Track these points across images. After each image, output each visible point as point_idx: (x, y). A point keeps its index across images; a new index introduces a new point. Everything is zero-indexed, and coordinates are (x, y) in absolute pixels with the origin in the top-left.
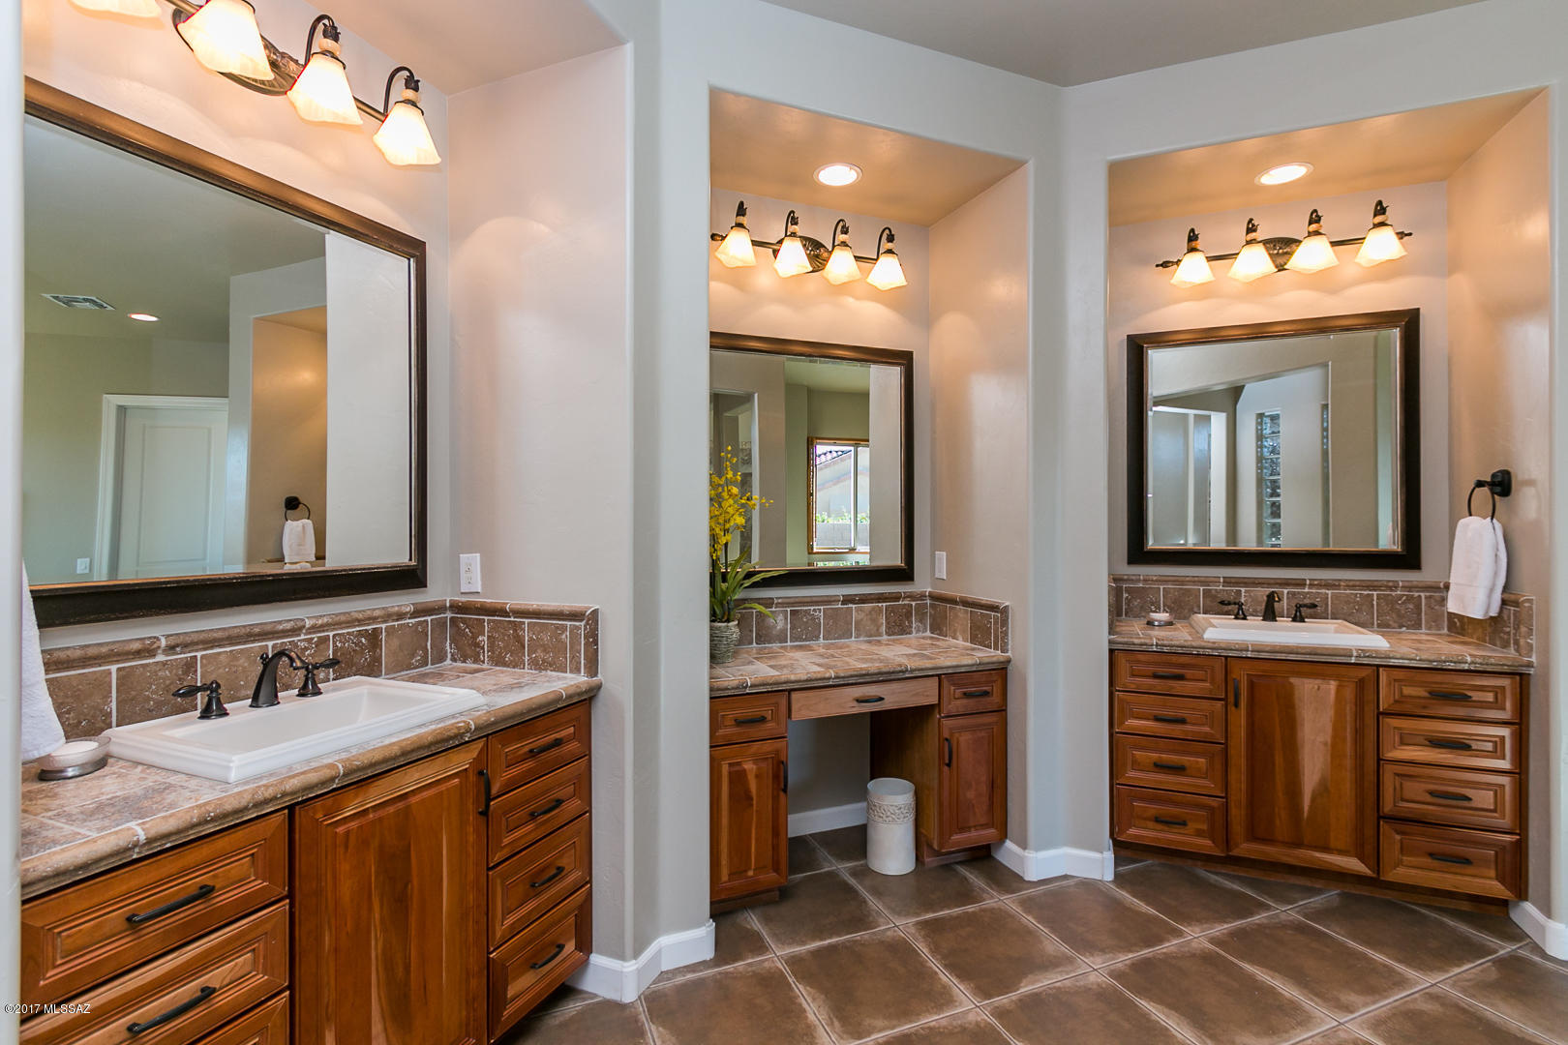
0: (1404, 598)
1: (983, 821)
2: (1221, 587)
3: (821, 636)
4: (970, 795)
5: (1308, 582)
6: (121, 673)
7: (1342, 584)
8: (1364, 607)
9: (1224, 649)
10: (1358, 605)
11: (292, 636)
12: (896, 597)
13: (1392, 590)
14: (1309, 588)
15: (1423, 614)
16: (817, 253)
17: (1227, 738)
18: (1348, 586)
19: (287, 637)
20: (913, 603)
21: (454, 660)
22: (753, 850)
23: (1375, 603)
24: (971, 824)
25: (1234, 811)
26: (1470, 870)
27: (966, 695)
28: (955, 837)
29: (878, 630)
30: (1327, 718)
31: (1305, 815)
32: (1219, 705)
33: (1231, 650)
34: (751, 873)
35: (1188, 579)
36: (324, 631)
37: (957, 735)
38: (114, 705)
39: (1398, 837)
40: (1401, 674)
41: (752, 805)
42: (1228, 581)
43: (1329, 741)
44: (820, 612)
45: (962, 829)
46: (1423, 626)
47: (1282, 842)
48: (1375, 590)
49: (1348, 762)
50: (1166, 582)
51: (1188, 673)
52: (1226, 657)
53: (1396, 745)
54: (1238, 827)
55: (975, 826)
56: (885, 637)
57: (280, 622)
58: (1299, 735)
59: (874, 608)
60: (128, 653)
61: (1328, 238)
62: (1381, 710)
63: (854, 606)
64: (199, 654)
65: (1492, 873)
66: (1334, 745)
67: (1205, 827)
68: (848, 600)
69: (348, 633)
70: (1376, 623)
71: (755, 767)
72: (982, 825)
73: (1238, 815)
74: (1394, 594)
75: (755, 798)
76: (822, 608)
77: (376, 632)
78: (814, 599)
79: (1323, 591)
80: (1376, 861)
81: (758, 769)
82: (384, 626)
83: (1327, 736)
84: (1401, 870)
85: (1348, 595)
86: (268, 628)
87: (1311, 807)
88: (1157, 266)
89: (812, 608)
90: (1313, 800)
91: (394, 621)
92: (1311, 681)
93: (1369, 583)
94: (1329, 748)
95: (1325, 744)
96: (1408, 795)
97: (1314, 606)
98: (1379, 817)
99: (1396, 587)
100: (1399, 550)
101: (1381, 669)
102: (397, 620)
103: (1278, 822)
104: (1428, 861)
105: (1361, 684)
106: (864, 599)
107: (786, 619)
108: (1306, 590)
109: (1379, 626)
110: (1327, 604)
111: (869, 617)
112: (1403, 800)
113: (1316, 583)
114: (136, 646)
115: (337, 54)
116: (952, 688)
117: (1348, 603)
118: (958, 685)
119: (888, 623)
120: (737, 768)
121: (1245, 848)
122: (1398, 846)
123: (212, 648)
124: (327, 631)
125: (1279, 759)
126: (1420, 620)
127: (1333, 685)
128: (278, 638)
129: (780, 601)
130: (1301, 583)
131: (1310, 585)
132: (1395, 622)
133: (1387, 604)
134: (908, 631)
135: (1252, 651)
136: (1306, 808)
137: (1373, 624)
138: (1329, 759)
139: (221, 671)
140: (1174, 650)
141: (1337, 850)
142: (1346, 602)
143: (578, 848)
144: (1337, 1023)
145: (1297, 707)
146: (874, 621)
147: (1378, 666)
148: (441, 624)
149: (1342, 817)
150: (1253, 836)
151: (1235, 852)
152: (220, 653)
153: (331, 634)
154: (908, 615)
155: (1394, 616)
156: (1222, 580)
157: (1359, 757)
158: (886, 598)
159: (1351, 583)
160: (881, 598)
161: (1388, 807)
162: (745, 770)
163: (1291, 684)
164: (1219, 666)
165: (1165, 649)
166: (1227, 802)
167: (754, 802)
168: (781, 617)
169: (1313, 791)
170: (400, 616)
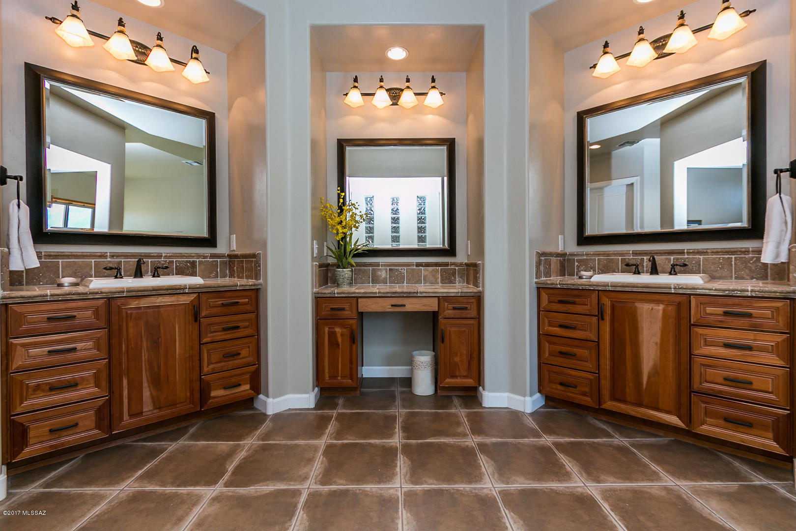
0: (755, 259)
1: (465, 374)
2: (632, 257)
3: (405, 282)
4: (457, 359)
5: (686, 251)
6: (96, 263)
7: (709, 251)
8: (725, 266)
9: (596, 286)
10: (721, 265)
11: (158, 259)
12: (447, 264)
13: (745, 254)
14: (688, 255)
15: (769, 270)
16: (395, 95)
17: (598, 339)
18: (712, 252)
19: (156, 259)
20: (457, 268)
21: (229, 277)
22: (340, 368)
23: (733, 263)
24: (457, 374)
25: (603, 382)
26: (754, 431)
27: (454, 308)
28: (448, 380)
29: (436, 281)
30: (657, 327)
31: (644, 387)
32: (595, 319)
33: (600, 286)
34: (339, 378)
35: (611, 252)
36: (171, 259)
37: (448, 328)
38: (93, 272)
39: (703, 405)
40: (706, 299)
41: (339, 348)
42: (635, 253)
43: (659, 342)
44: (404, 270)
45: (453, 376)
46: (769, 277)
47: (631, 402)
48: (734, 255)
49: (671, 356)
50: (599, 255)
51: (577, 300)
52: (598, 291)
53: (702, 345)
54: (606, 393)
55: (460, 376)
56: (440, 284)
57: (152, 253)
58: (641, 339)
59: (433, 270)
60: (97, 256)
61: (690, 28)
62: (692, 323)
63: (423, 268)
64: (123, 260)
65: (770, 435)
66: (662, 345)
67: (587, 390)
68: (418, 265)
69: (182, 261)
70: (734, 276)
71: (340, 330)
72: (464, 376)
73: (606, 384)
74: (747, 256)
75: (340, 344)
76: (405, 268)
77: (194, 263)
78: (400, 264)
79: (697, 256)
80: (688, 418)
81: (342, 331)
82: (198, 260)
83: (657, 339)
84: (705, 427)
85: (714, 258)
86: (147, 254)
87: (647, 382)
88: (591, 68)
89: (400, 268)
90: (649, 377)
91: (202, 259)
92: (647, 304)
93: (729, 250)
94: (659, 346)
95: (657, 344)
96: (708, 378)
97: (685, 265)
98: (691, 392)
99: (747, 252)
100: (746, 225)
101: (692, 297)
102: (204, 259)
103: (627, 390)
104: (722, 422)
105: (679, 305)
106: (427, 265)
107: (387, 272)
108: (686, 256)
109: (736, 278)
110: (700, 265)
111: (431, 274)
112: (706, 381)
113: (691, 251)
114: (99, 254)
115: (162, 45)
116: (446, 304)
117: (714, 263)
118: (450, 303)
119: (442, 277)
120: (332, 330)
121: (609, 405)
122: (703, 411)
123: (127, 259)
124: (173, 258)
125: (628, 352)
126: (767, 274)
127: (661, 307)
128: (153, 259)
129: (383, 264)
130: (682, 252)
131: (687, 253)
132: (748, 275)
133: (742, 264)
134: (454, 282)
135: (611, 286)
136: (645, 383)
137: (732, 277)
138: (659, 354)
139: (131, 267)
140: (569, 287)
141: (665, 411)
142: (713, 263)
143: (251, 348)
144: (584, 485)
145: (639, 320)
146: (433, 276)
147: (690, 295)
148: (225, 263)
149: (668, 390)
150: (614, 398)
151: (604, 406)
152: (130, 261)
153: (175, 260)
154: (454, 274)
155: (747, 271)
156: (631, 252)
157: (678, 353)
158: (440, 265)
159: (715, 250)
160: (437, 265)
161: (696, 386)
162: (335, 331)
163: (636, 308)
164: (594, 296)
165: (565, 287)
166: (599, 376)
167: (340, 346)
168: (384, 272)
169: (649, 373)
170: (205, 257)
